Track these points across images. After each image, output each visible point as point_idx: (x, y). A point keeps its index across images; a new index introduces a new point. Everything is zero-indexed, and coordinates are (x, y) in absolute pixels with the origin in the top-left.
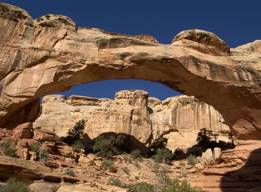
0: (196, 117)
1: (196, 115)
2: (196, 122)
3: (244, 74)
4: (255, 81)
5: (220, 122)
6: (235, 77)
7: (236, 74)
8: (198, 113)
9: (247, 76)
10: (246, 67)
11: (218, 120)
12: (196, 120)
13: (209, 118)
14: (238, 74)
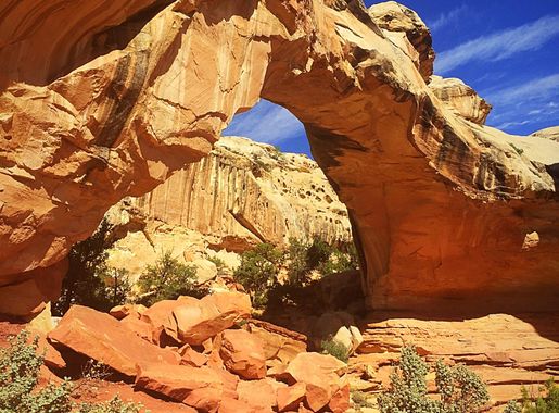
0: (187, 192)
1: (188, 185)
2: (186, 204)
3: (487, 174)
4: (498, 195)
5: (231, 211)
6: (472, 175)
7: (476, 169)
8: (193, 181)
9: (490, 179)
10: (496, 160)
11: (230, 208)
12: (186, 198)
13: (212, 197)
14: (480, 170)
